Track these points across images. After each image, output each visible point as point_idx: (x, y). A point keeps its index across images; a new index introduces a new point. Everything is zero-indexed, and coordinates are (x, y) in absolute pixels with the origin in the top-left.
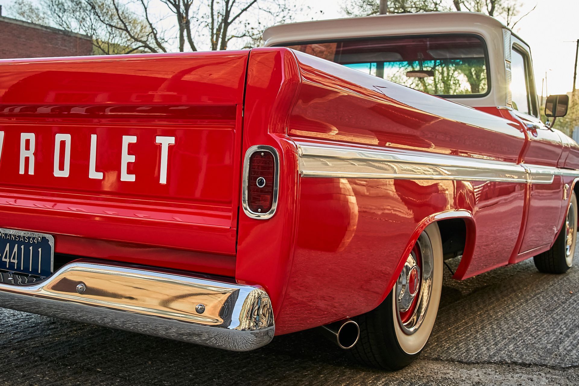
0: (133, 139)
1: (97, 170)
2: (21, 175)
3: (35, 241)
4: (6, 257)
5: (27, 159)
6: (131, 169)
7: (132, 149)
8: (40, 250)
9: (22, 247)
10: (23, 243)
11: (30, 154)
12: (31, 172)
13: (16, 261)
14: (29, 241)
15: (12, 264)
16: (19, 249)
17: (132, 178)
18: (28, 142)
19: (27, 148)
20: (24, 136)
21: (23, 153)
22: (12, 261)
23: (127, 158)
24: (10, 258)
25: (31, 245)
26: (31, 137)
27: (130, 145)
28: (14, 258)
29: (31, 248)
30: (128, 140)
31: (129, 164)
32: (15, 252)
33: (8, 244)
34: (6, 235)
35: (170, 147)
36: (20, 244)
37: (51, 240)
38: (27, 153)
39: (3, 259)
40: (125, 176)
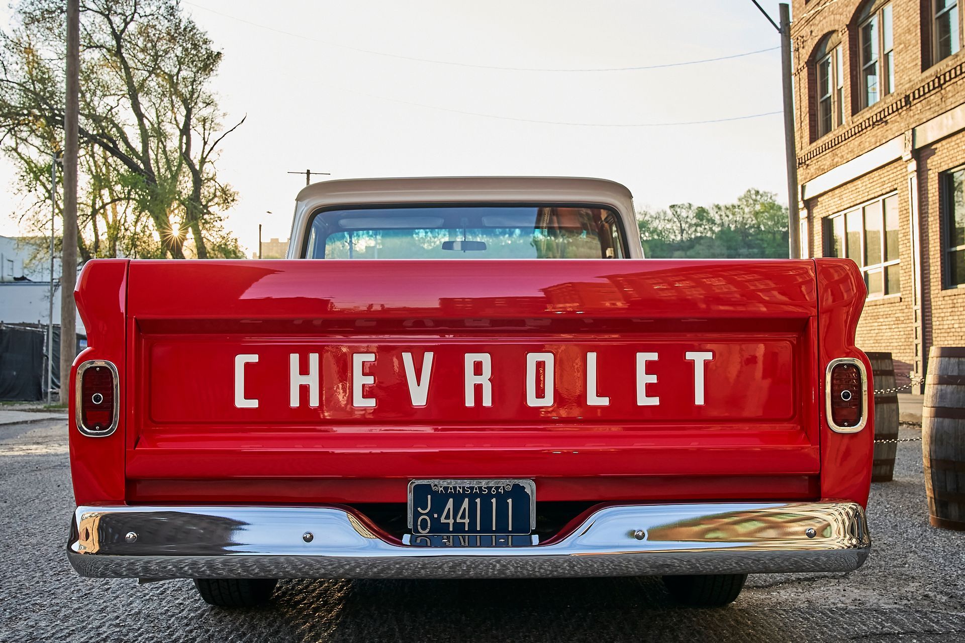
0: (654, 356)
1: (600, 394)
2: (470, 408)
3: (500, 491)
4: (447, 517)
5: (478, 388)
6: (651, 390)
7: (650, 368)
8: (510, 501)
9: (478, 500)
10: (479, 494)
11: (485, 380)
12: (487, 402)
13: (467, 521)
14: (490, 490)
15: (459, 526)
16: (472, 506)
17: (655, 401)
18: (478, 365)
19: (478, 372)
20: (470, 359)
21: (470, 380)
22: (458, 520)
23: (643, 379)
24: (455, 518)
25: (493, 496)
26: (485, 359)
27: (648, 363)
28: (463, 517)
29: (494, 500)
30: (642, 358)
31: (648, 385)
32: (465, 509)
33: (451, 500)
34: (446, 488)
35: (706, 363)
36: (472, 498)
37: (530, 487)
38: (478, 380)
39: (443, 520)
40: (643, 400)
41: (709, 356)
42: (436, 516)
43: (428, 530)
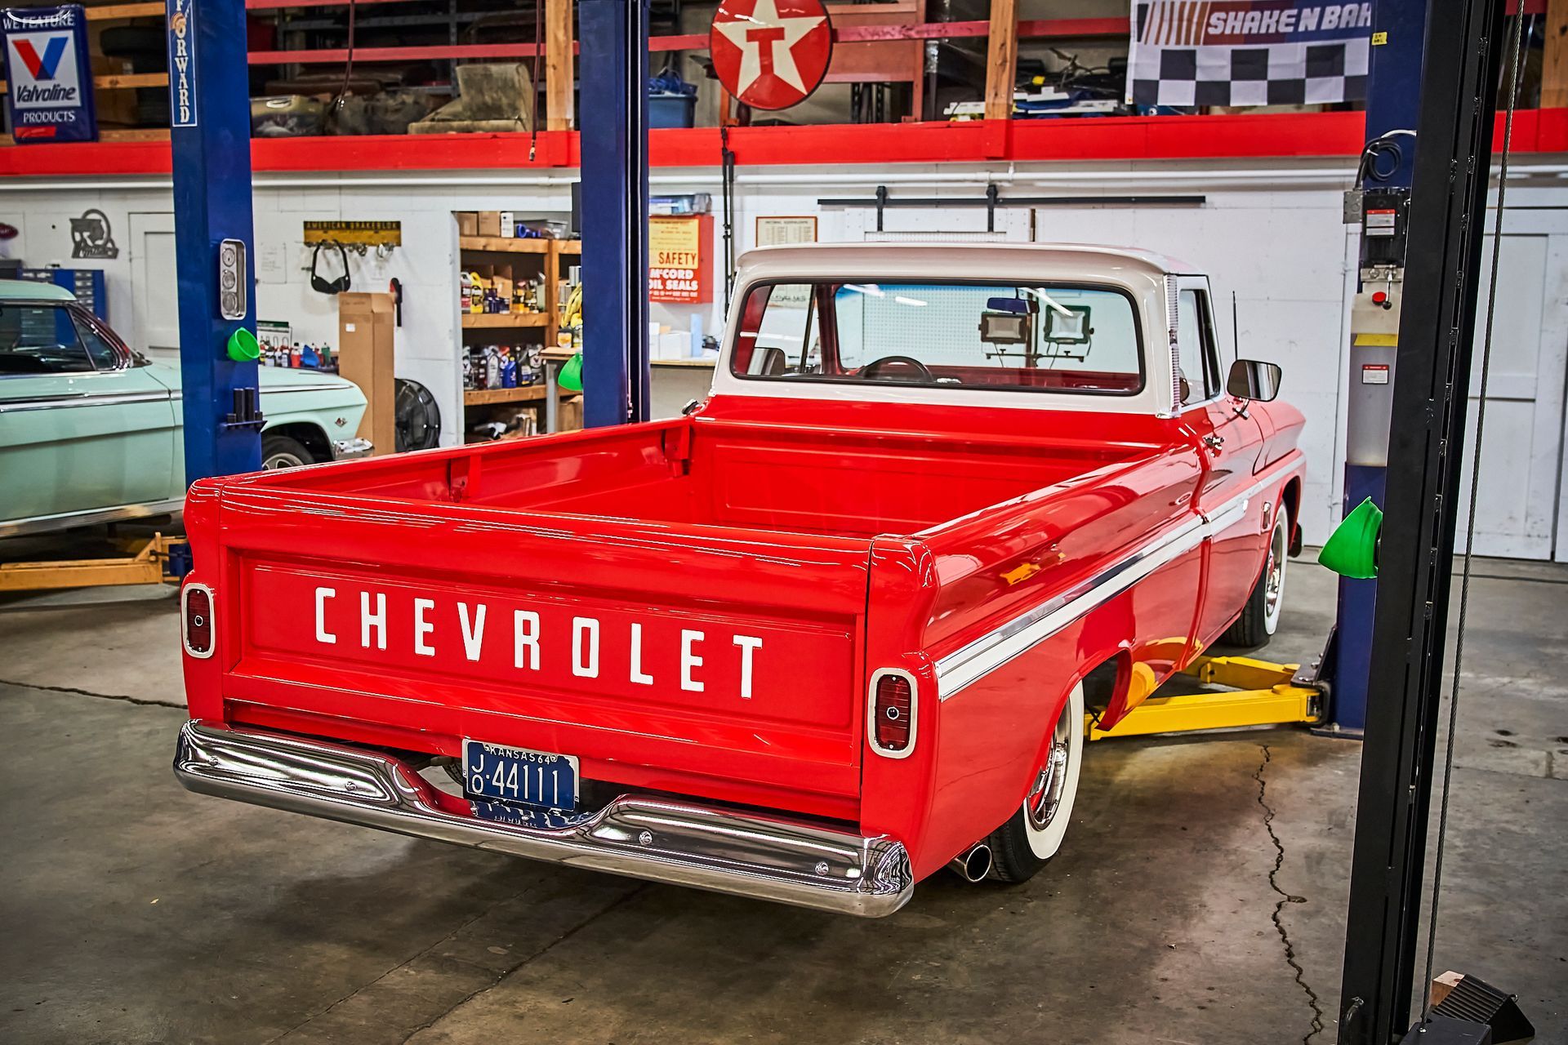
0: (699, 636)
1: (643, 670)
2: (519, 669)
3: (546, 761)
4: (498, 780)
5: (527, 648)
6: (696, 674)
7: (696, 648)
8: (555, 773)
9: (526, 767)
10: (527, 762)
11: (533, 640)
12: (536, 666)
13: (516, 787)
14: (537, 760)
15: (509, 791)
16: (521, 771)
17: (699, 687)
18: (527, 625)
19: (527, 631)
20: (520, 616)
21: (520, 640)
22: (509, 785)
23: (689, 661)
24: (505, 782)
25: (540, 765)
26: (534, 618)
27: (694, 643)
28: (512, 782)
29: (540, 770)
30: (689, 636)
31: (693, 668)
32: (514, 773)
33: (501, 763)
34: (497, 750)
35: (755, 650)
36: (521, 763)
37: (573, 762)
38: (527, 640)
39: (494, 783)
40: (688, 684)
41: (758, 642)
42: (488, 777)
43: (481, 790)
